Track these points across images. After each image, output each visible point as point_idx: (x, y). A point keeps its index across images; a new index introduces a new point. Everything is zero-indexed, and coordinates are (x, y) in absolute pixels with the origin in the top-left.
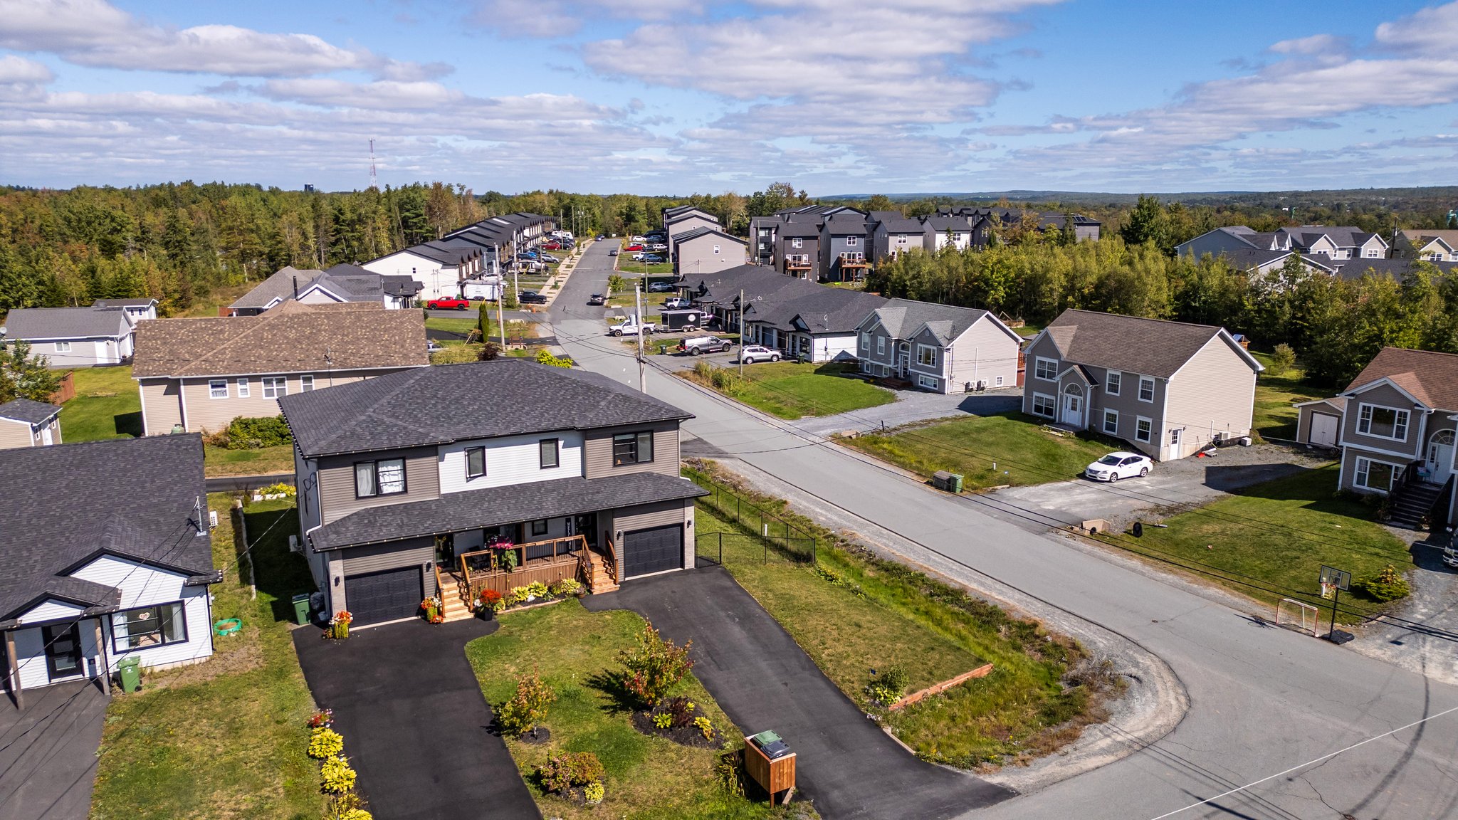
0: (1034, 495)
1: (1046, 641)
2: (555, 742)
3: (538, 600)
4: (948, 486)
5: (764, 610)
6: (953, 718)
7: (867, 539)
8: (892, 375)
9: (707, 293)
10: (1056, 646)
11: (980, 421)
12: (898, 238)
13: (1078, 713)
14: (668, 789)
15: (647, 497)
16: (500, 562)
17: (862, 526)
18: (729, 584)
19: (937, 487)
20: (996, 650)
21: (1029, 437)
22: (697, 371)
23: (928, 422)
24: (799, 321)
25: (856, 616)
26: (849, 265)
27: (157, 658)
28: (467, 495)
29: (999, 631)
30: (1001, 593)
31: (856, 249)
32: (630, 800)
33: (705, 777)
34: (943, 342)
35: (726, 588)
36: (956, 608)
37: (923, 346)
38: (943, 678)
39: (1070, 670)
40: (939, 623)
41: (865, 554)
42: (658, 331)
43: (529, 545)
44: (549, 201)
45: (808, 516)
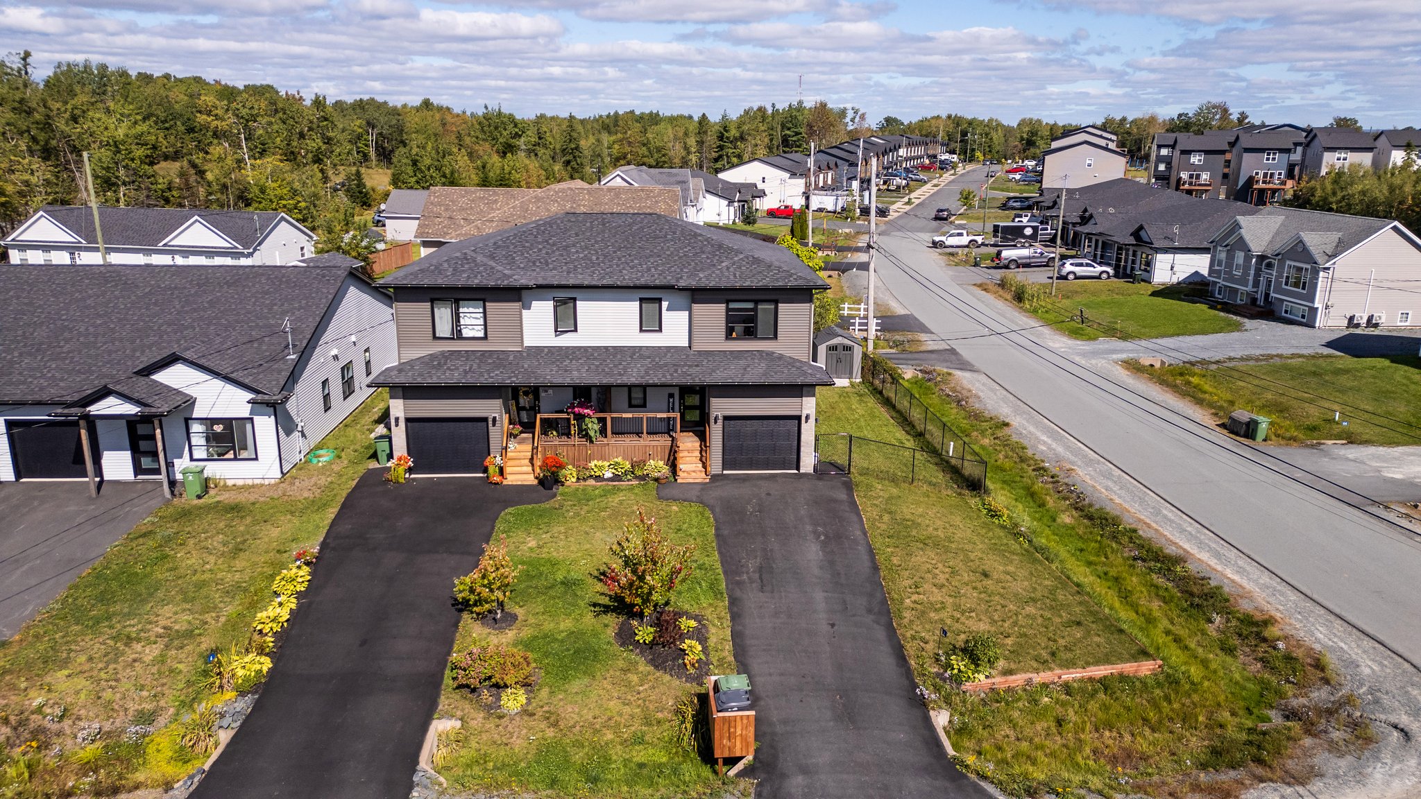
0: (1375, 457)
1: (1275, 648)
2: (515, 631)
3: (616, 478)
4: (1246, 431)
5: (865, 533)
6: (1060, 722)
7: (1087, 479)
8: (1249, 301)
9: (1092, 221)
10: (1289, 658)
11: (1348, 361)
12: (1337, 155)
13: (1259, 761)
14: (605, 718)
15: (752, 377)
16: (580, 430)
17: (1090, 462)
18: (842, 495)
19: (1232, 432)
20: (1193, 646)
21: (1412, 387)
22: (1003, 284)
23: (1271, 357)
24: (1142, 233)
25: (994, 564)
26: (1264, 186)
27: (228, 471)
28: (551, 350)
29: (1210, 621)
30: (1241, 571)
31: (1276, 167)
32: (553, 720)
33: (660, 715)
34: (1320, 259)
35: (835, 501)
36: (1161, 581)
37: (1293, 263)
38: (1070, 664)
39: (1295, 696)
40: (1125, 596)
41: (1074, 495)
42: (987, 245)
43: (615, 415)
44: (946, 126)
45: (1025, 442)
